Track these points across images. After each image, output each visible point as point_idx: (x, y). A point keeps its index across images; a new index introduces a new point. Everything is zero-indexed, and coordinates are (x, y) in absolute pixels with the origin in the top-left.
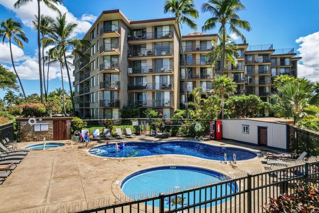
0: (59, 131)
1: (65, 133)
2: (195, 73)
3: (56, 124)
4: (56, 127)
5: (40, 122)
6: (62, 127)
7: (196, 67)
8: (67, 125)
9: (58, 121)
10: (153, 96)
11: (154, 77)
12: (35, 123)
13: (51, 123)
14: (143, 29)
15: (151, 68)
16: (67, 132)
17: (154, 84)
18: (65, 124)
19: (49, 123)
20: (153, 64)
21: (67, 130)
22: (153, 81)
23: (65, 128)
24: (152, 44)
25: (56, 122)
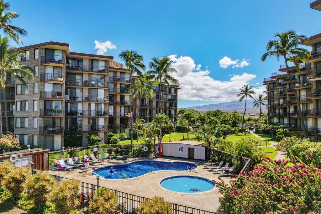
0: (37, 164)
1: (43, 165)
2: (116, 99)
3: (35, 158)
4: (35, 161)
5: (21, 158)
6: (40, 160)
7: (116, 95)
8: (45, 157)
9: (37, 154)
10: (89, 121)
11: (90, 105)
12: (16, 159)
13: (31, 157)
14: (79, 59)
15: (88, 96)
16: (45, 164)
17: (90, 111)
18: (43, 157)
19: (29, 158)
20: (89, 93)
21: (45, 162)
22: (89, 108)
23: (43, 161)
24: (89, 75)
25: (35, 155)
